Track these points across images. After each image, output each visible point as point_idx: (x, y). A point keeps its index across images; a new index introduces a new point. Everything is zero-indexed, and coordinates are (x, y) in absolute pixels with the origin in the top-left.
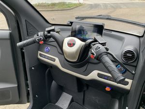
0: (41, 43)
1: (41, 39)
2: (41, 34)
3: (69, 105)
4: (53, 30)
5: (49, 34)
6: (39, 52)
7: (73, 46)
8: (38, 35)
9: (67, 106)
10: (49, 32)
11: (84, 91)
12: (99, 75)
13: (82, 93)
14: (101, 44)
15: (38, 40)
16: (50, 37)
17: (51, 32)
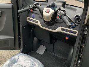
0: (31, 10)
1: (31, 8)
2: (31, 5)
3: (44, 52)
4: (38, 4)
5: (36, 6)
6: (28, 18)
7: (48, 13)
8: (30, 6)
9: (43, 53)
10: (36, 5)
11: (54, 43)
12: (62, 29)
13: (53, 45)
14: (63, 11)
15: (30, 9)
16: (36, 7)
17: (37, 5)
